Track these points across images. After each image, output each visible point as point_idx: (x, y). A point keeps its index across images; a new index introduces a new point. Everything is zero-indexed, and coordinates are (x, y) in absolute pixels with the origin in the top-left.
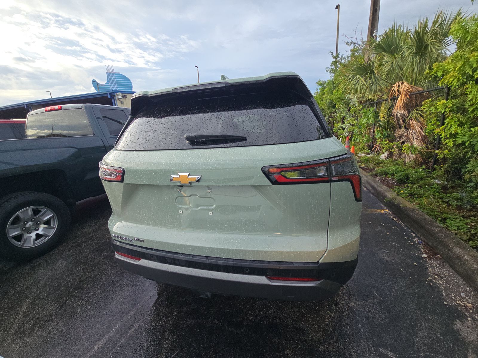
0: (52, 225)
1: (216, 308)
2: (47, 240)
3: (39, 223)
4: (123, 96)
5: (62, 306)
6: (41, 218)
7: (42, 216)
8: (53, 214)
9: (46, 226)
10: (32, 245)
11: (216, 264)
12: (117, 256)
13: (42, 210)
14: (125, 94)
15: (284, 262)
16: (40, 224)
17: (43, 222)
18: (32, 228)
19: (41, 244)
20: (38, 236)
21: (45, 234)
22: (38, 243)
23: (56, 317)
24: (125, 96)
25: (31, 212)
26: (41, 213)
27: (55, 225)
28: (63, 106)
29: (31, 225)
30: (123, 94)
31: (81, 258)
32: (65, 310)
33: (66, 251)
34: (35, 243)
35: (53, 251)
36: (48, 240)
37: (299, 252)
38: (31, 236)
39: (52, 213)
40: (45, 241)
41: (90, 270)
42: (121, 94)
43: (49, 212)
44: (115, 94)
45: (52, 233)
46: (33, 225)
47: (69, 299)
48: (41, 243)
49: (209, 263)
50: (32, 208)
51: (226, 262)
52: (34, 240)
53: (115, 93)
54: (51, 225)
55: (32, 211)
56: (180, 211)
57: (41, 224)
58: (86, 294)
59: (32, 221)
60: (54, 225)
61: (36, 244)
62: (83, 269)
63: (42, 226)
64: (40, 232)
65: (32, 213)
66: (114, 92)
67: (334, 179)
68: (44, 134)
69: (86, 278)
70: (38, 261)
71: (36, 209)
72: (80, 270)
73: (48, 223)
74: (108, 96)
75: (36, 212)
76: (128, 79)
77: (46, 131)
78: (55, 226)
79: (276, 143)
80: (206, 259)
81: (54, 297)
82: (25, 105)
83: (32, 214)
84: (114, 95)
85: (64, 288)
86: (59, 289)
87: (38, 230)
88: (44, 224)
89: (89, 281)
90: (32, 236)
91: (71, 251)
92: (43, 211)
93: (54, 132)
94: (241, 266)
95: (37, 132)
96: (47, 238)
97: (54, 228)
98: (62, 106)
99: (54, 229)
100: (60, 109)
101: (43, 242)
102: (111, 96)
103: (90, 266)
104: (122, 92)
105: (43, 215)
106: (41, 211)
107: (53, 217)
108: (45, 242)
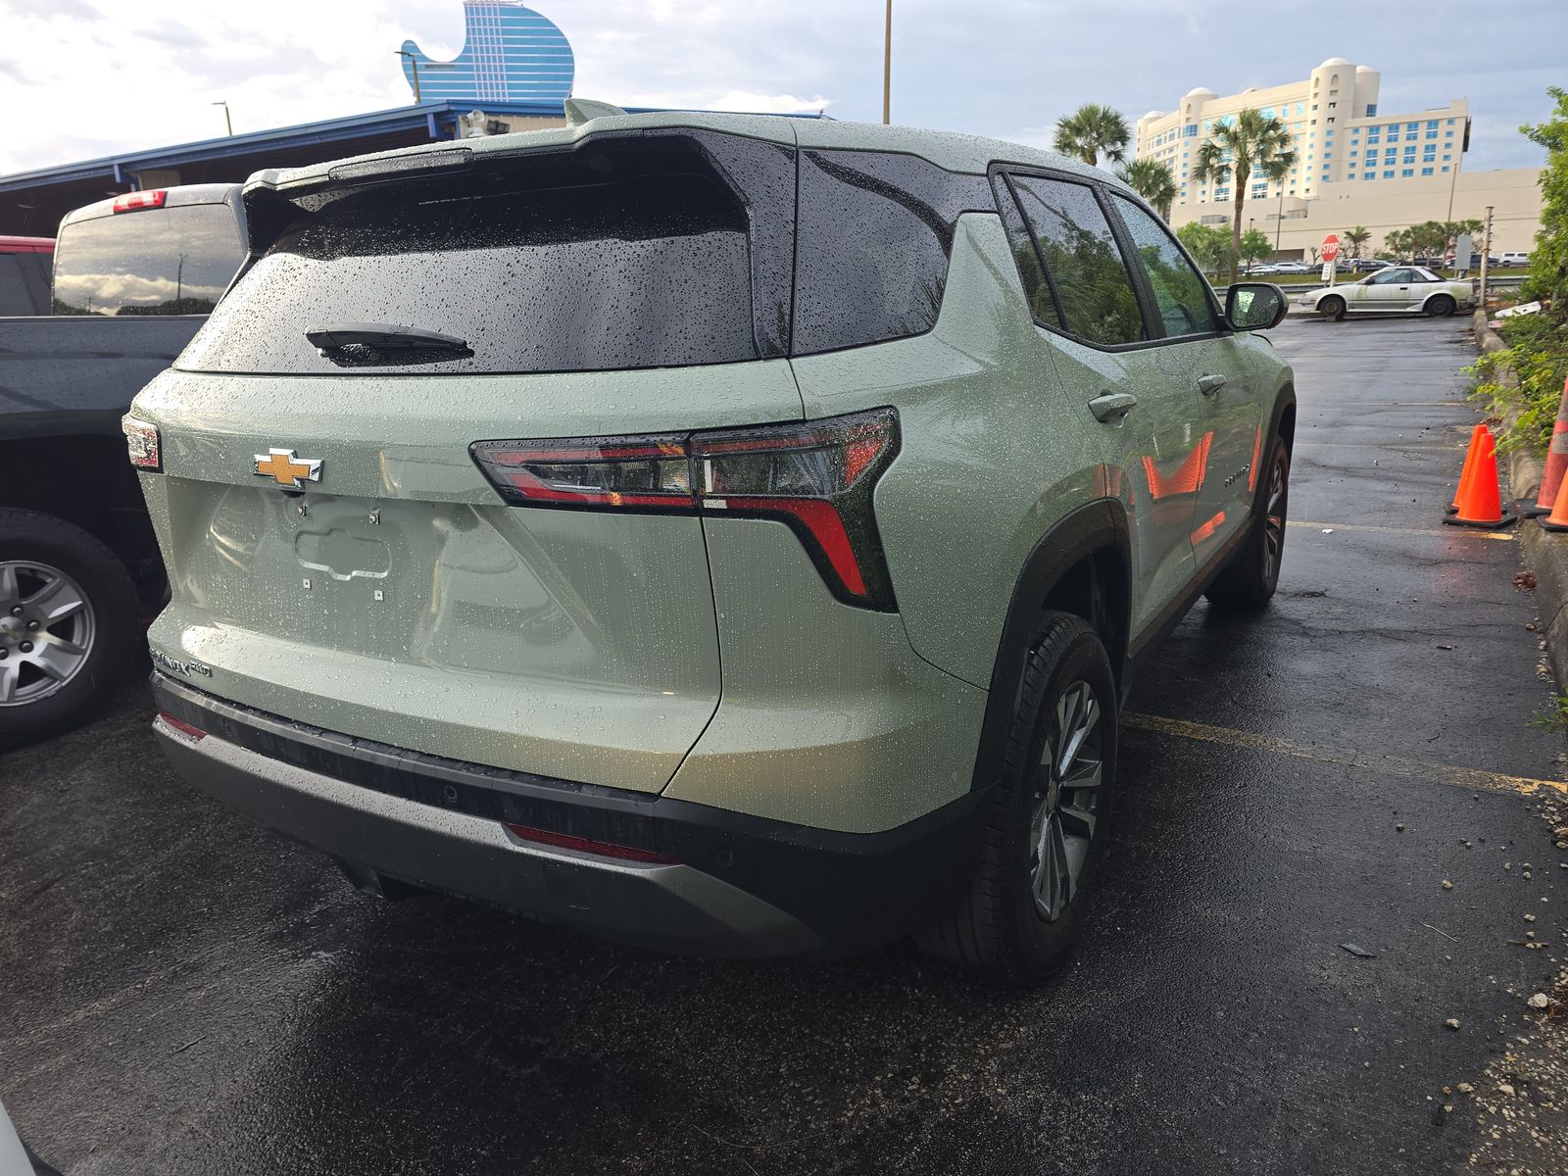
0: (76, 641)
1: (482, 993)
2: (53, 692)
3: (33, 623)
4: (493, 127)
5: (37, 892)
6: (43, 607)
7: (44, 602)
8: (83, 599)
9: (56, 641)
10: (5, 699)
11: (371, 763)
12: (161, 725)
13: (49, 580)
14: (502, 119)
15: (558, 779)
16: (37, 629)
17: (48, 625)
18: (10, 640)
19: (34, 700)
20: (29, 672)
21: (50, 668)
22: (27, 695)
23: (9, 920)
24: (500, 128)
25: (11, 583)
26: (45, 591)
27: (85, 639)
28: (171, 190)
29: (10, 627)
30: (493, 119)
31: (142, 769)
32: (38, 907)
33: (108, 740)
34: (17, 694)
35: (72, 735)
36: (57, 691)
37: (597, 747)
38: (6, 666)
39: (80, 594)
40: (48, 694)
41: (154, 811)
42: (483, 118)
43: (68, 590)
44: (460, 117)
45: (72, 668)
46: (16, 628)
47: (61, 877)
48: (35, 697)
49: (356, 757)
50: (16, 569)
51: (399, 759)
52: (12, 681)
53: (459, 112)
54: (74, 641)
55: (15, 579)
56: (305, 581)
57: (41, 631)
58: (113, 874)
59: (12, 614)
60: (82, 643)
61: (17, 697)
62: (136, 804)
63: (44, 640)
64: (34, 657)
65: (16, 585)
66: (453, 108)
67: (708, 504)
68: (154, 297)
69: (133, 832)
70: (18, 759)
71: (28, 573)
72: (126, 804)
73: (62, 628)
74: (427, 127)
75: (28, 584)
76: (558, 32)
77: (161, 283)
78: (84, 647)
79: (542, 369)
80: (350, 745)
81: (24, 866)
82: (116, 168)
83: (13, 589)
84: (454, 124)
85: (59, 846)
86: (46, 847)
87: (30, 649)
88: (51, 630)
89: (136, 841)
90: (7, 668)
91: (124, 746)
92: (52, 583)
93: (185, 290)
94: (432, 775)
95: (129, 288)
96: (57, 686)
97: (83, 652)
98: (166, 193)
99: (81, 656)
100: (160, 204)
101: (39, 697)
102: (443, 129)
103: (158, 800)
104: (490, 108)
105: (49, 599)
106: (44, 584)
107: (79, 610)
108: (46, 698)
